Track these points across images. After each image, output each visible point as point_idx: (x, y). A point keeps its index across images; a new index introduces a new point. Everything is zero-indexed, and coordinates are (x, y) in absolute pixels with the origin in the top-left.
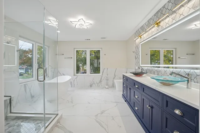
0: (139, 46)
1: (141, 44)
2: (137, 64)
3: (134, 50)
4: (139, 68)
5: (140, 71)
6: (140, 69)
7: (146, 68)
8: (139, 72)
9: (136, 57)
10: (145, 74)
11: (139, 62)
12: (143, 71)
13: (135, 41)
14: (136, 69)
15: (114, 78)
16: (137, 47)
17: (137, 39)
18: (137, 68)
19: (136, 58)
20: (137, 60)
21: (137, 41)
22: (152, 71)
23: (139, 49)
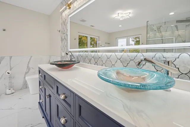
0: (67, 21)
1: (69, 17)
2: (63, 49)
3: (60, 28)
4: (67, 54)
5: (68, 58)
6: (68, 56)
7: (77, 54)
8: (67, 61)
9: (62, 38)
10: (76, 64)
11: (67, 46)
12: (73, 60)
13: (62, 13)
14: (62, 57)
15: (26, 73)
16: (64, 23)
17: (63, 11)
18: (64, 54)
19: (62, 40)
20: (63, 43)
21: (64, 14)
22: (86, 59)
23: (66, 25)
